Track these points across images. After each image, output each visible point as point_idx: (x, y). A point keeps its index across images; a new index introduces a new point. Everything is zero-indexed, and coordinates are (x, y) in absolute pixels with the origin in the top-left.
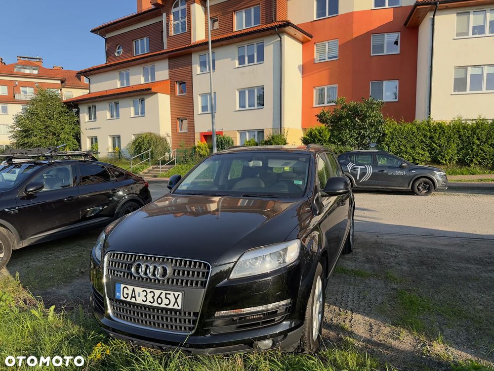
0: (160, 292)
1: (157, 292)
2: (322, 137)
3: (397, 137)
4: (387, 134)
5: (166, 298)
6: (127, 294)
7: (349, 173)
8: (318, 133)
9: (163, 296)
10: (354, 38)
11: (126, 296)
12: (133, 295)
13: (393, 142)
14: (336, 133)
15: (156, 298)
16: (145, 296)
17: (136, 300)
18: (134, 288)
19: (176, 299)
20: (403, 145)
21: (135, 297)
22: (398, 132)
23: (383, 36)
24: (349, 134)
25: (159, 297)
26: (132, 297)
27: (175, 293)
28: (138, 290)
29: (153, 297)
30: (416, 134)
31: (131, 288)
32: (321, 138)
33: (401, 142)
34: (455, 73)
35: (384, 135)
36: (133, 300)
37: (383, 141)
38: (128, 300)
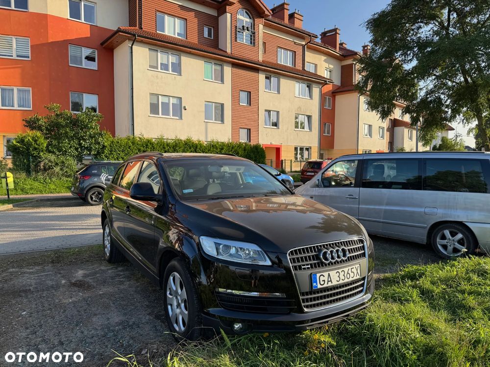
0: (347, 268)
1: (346, 270)
2: (39, 145)
3: (115, 150)
4: (106, 146)
5: (352, 272)
6: (324, 281)
7: (103, 183)
8: (33, 140)
9: (350, 272)
10: (49, 42)
11: (322, 283)
12: (329, 280)
13: (113, 154)
14: (54, 142)
15: (345, 275)
16: (339, 276)
17: (332, 283)
18: (329, 274)
19: (357, 270)
20: (122, 158)
21: (331, 281)
22: (116, 146)
23: (80, 49)
24: (69, 144)
25: (348, 273)
26: (328, 281)
27: (356, 266)
28: (333, 273)
29: (344, 275)
30: (131, 148)
31: (326, 274)
32: (37, 146)
33: (119, 154)
34: (151, 99)
35: (104, 147)
36: (330, 284)
37: (103, 153)
38: (325, 285)
